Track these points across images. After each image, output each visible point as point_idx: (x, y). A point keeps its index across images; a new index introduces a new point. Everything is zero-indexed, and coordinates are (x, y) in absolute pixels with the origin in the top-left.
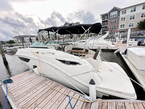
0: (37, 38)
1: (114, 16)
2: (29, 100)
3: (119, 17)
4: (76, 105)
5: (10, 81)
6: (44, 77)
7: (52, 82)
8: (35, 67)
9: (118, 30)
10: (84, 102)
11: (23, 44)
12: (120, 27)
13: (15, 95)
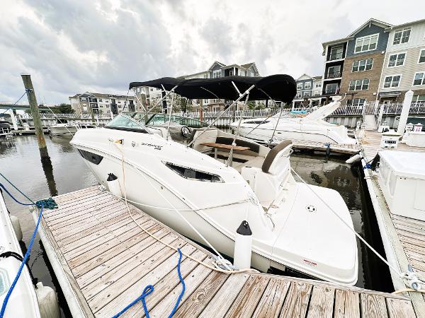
0: (132, 102)
1: (366, 47)
2: (87, 249)
3: (383, 52)
4: (192, 274)
5: (50, 204)
6: (131, 203)
7: (147, 217)
8: (112, 177)
9: (374, 94)
10: (213, 270)
11: (93, 117)
12: (382, 83)
13: (58, 235)
